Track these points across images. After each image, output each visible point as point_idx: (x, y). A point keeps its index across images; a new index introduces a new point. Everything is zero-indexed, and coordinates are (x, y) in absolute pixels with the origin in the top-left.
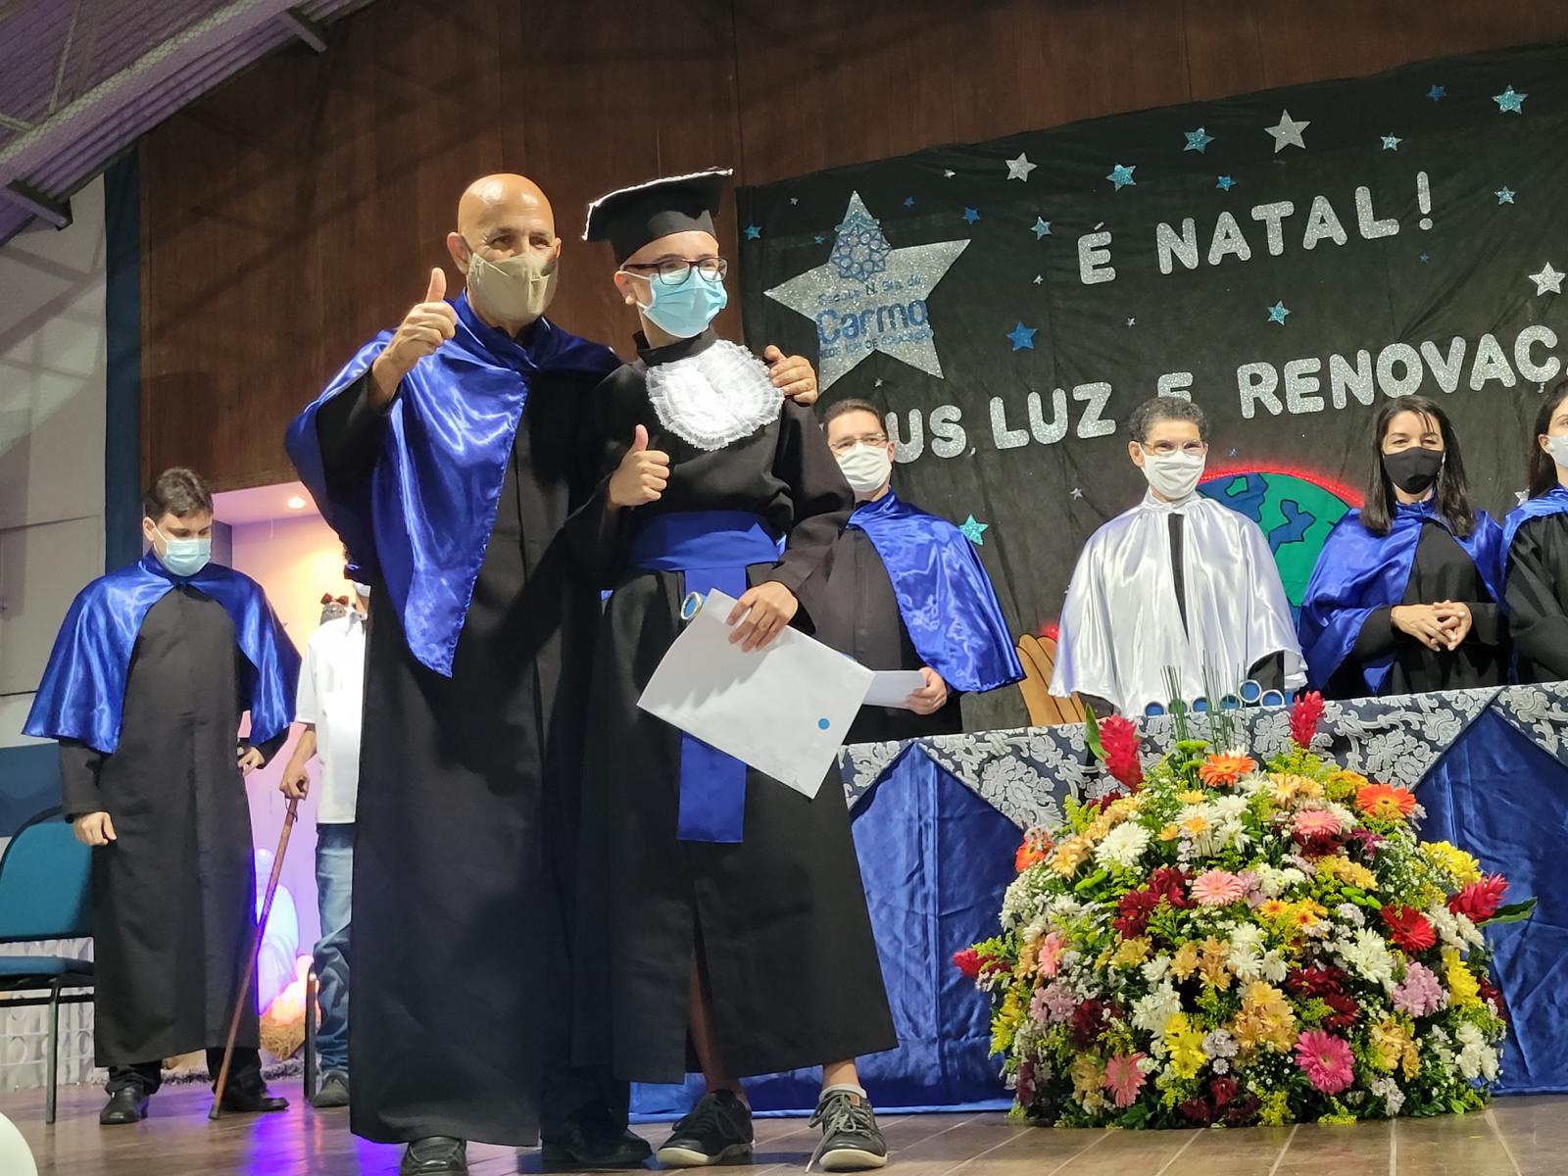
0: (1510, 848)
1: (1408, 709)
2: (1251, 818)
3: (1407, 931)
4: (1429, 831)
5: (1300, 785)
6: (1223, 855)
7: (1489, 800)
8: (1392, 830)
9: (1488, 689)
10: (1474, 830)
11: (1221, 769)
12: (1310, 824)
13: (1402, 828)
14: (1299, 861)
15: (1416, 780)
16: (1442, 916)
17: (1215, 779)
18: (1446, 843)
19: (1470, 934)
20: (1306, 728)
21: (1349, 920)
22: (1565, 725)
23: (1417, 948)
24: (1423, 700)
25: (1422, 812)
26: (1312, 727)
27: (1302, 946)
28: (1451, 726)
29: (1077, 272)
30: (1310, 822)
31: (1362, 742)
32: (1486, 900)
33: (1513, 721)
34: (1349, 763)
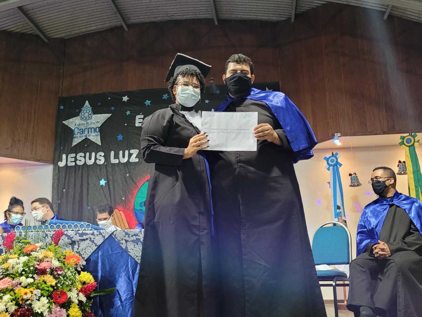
1: (92, 234)
19: (81, 299)
20: (57, 238)
21: (35, 295)
22: (128, 241)
23: (59, 303)
24: (96, 232)
25: (84, 263)
26: (59, 238)
27: (23, 301)
28: (101, 240)
29: (135, 123)
30: (44, 265)
31: (79, 243)
32: (89, 289)
33: (116, 239)
34: (75, 248)
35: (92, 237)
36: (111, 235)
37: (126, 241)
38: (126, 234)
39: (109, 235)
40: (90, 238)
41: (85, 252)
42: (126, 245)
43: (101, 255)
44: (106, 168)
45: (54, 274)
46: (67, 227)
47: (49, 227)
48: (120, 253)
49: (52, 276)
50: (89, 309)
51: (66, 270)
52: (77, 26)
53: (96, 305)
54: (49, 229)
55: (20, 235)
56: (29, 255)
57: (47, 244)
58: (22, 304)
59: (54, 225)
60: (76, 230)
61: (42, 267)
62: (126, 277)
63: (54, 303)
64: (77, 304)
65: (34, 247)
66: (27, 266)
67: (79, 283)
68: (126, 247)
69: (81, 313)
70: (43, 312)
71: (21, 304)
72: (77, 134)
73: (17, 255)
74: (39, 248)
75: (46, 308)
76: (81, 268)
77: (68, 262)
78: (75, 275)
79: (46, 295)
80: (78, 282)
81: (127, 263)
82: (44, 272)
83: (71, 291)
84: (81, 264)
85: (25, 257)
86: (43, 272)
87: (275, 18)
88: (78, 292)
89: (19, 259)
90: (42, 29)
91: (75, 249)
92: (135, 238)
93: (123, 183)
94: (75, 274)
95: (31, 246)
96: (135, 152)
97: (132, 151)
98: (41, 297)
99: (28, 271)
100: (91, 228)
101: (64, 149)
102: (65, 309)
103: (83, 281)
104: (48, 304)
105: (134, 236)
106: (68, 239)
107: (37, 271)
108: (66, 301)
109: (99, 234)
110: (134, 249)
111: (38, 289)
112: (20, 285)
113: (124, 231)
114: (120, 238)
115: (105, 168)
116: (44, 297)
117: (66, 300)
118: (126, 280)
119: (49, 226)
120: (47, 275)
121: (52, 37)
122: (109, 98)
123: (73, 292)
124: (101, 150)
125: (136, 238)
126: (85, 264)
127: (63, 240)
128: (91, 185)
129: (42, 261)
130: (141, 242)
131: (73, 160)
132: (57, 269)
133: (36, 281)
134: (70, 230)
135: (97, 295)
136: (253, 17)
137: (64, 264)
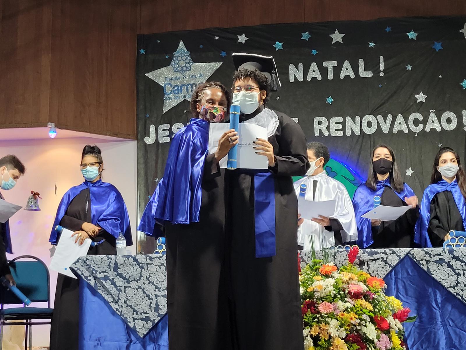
0: (412, 299)
1: (383, 253)
2: (336, 286)
3: (381, 324)
4: (388, 292)
5: (351, 276)
6: (327, 297)
7: (407, 284)
8: (378, 292)
9: (407, 249)
10: (401, 293)
11: (326, 269)
12: (354, 289)
13: (380, 291)
14: (350, 300)
15: (384, 276)
16: (391, 319)
17: (325, 273)
18: (393, 297)
19: (399, 326)
22: (430, 261)
24: (388, 251)
28: (396, 260)
31: (368, 263)
33: (414, 259)
35: (384, 256)
36: (407, 255)
38: (427, 253)
39: (405, 254)
40: (381, 257)
41: (377, 274)
42: (428, 266)
68: (428, 268)
84: (384, 288)
92: (437, 258)
105: (436, 256)
109: (392, 253)
110: (438, 271)
113: (423, 250)
114: (420, 258)
125: (440, 259)
130: (446, 263)
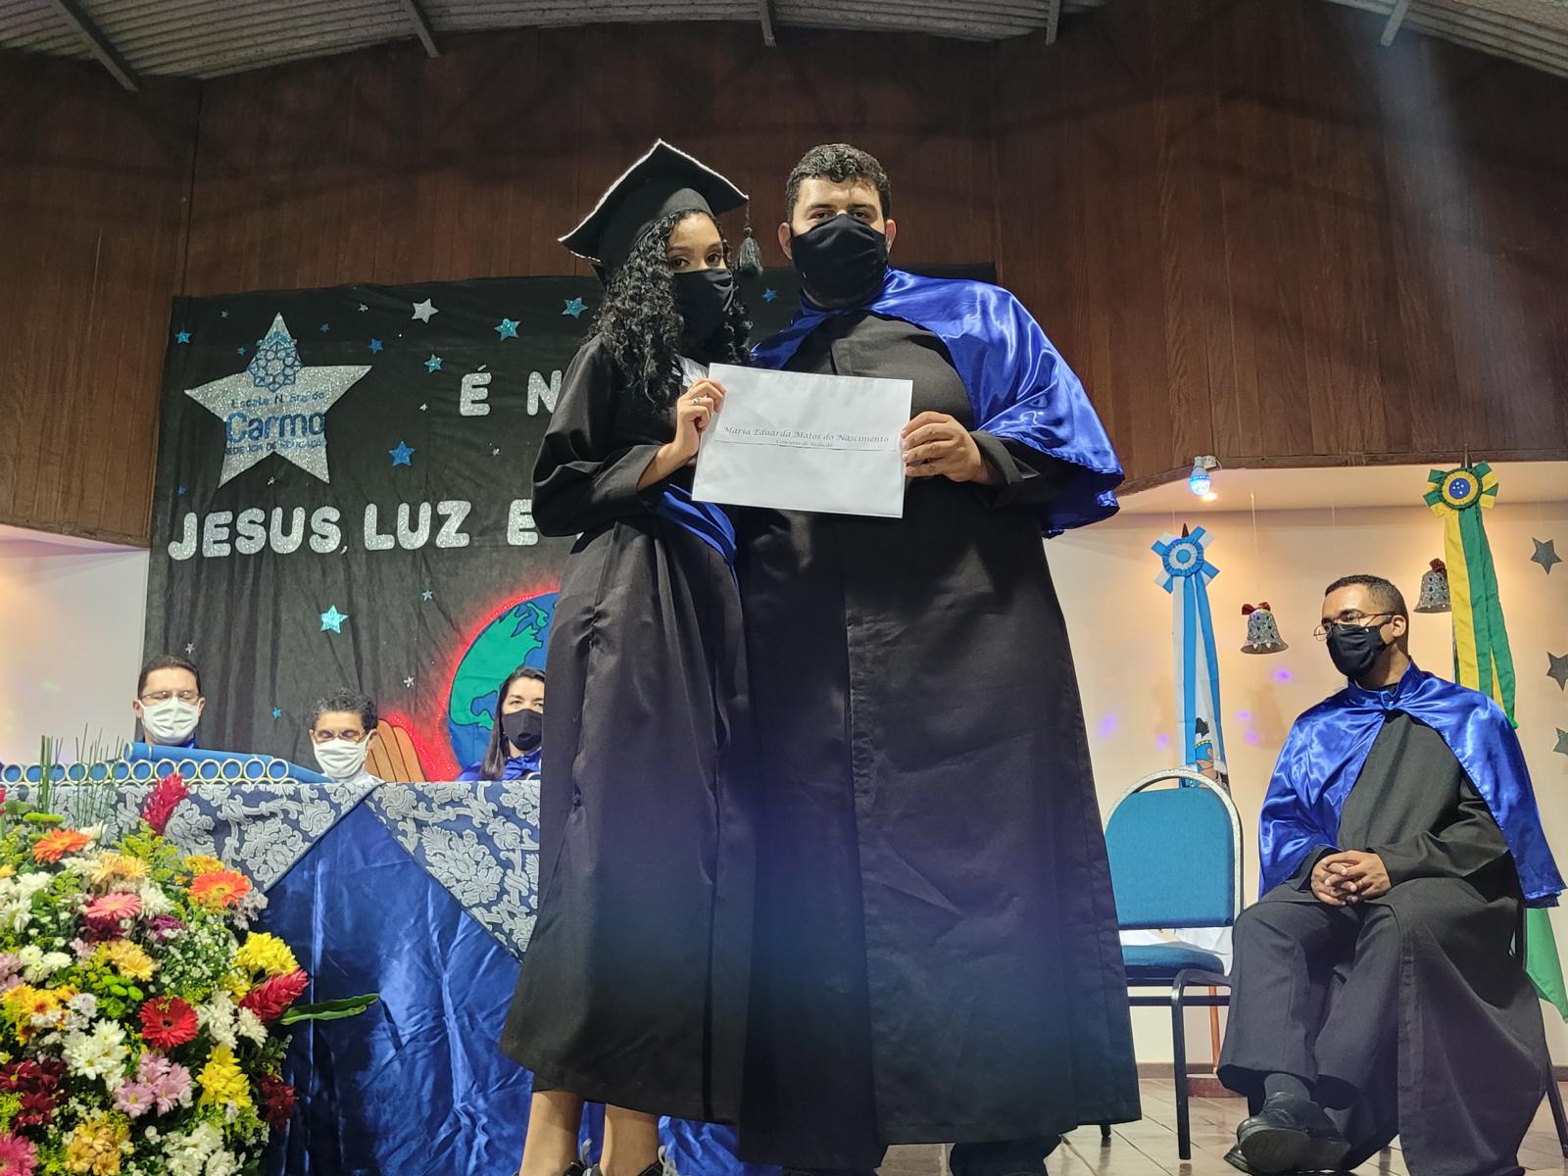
1: (290, 798)
19: (248, 1030)
20: (159, 810)
21: (77, 1012)
22: (426, 825)
23: (165, 1042)
24: (306, 790)
25: (262, 902)
26: (167, 810)
27: (30, 1036)
28: (325, 817)
29: (458, 403)
30: (109, 905)
31: (242, 828)
32: (278, 996)
33: (381, 817)
34: (226, 849)
36: (362, 800)
37: (420, 825)
38: (421, 797)
39: (356, 800)
40: (282, 810)
41: (265, 862)
42: (420, 839)
43: (322, 875)
44: (348, 568)
45: (146, 938)
46: (198, 770)
47: (131, 770)
48: (397, 868)
49: (141, 946)
50: (275, 1068)
51: (193, 923)
52: (247, 32)
53: (305, 1058)
54: (130, 778)
55: (23, 797)
56: (54, 868)
57: (121, 829)
58: (26, 1045)
59: (151, 765)
60: (231, 783)
61: (102, 914)
62: (419, 954)
63: (149, 1043)
64: (233, 1050)
65: (75, 838)
66: (45, 908)
67: (242, 973)
68: (420, 846)
69: (248, 1082)
70: (103, 1076)
71: (21, 1044)
72: (240, 440)
73: (11, 866)
74: (92, 845)
75: (115, 1063)
76: (249, 919)
77: (199, 898)
78: (225, 945)
79: (116, 1013)
80: (239, 969)
81: (418, 906)
82: (110, 931)
83: (210, 1003)
84: (251, 906)
85: (41, 873)
86: (105, 931)
87: (985, 29)
88: (236, 1007)
89: (16, 883)
90: (113, 41)
91: (228, 852)
92: (450, 813)
93: (408, 622)
94: (226, 941)
95: (61, 837)
96: (456, 511)
97: (444, 507)
98: (97, 1020)
99: (51, 926)
100: (289, 776)
101: (190, 494)
102: (185, 1068)
103: (257, 969)
104: (125, 1047)
105: (448, 808)
106: (200, 814)
107: (82, 929)
108: (189, 1038)
109: (317, 796)
110: (448, 853)
111: (88, 992)
112: (22, 978)
113: (412, 788)
114: (398, 813)
115: (341, 567)
116: (109, 1023)
117: (191, 1034)
118: (415, 967)
119: (129, 765)
120: (121, 943)
121: (149, 72)
122: (363, 308)
123: (216, 1007)
124: (329, 499)
125: (458, 816)
126: (264, 906)
127: (182, 816)
128: (288, 629)
129: (104, 891)
130: (473, 828)
131: (225, 533)
132: (158, 922)
133: (80, 963)
134: (208, 783)
135: (308, 1020)
136: (907, 20)
137: (186, 906)
